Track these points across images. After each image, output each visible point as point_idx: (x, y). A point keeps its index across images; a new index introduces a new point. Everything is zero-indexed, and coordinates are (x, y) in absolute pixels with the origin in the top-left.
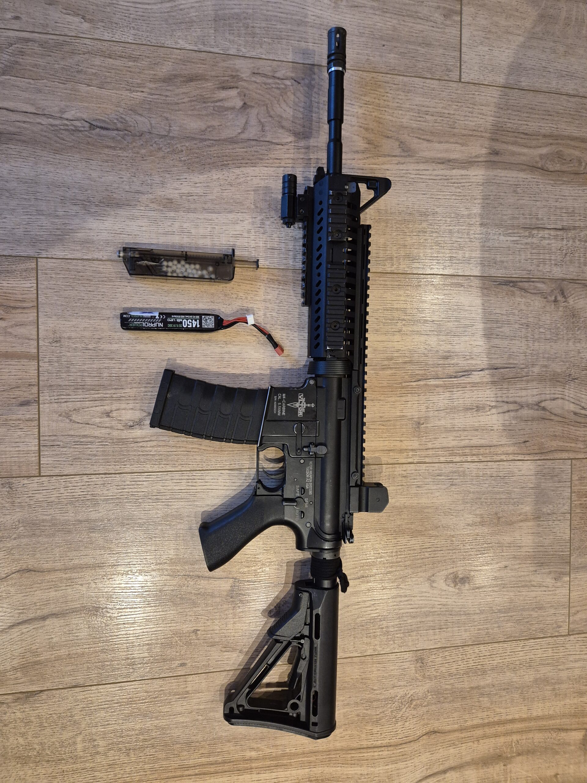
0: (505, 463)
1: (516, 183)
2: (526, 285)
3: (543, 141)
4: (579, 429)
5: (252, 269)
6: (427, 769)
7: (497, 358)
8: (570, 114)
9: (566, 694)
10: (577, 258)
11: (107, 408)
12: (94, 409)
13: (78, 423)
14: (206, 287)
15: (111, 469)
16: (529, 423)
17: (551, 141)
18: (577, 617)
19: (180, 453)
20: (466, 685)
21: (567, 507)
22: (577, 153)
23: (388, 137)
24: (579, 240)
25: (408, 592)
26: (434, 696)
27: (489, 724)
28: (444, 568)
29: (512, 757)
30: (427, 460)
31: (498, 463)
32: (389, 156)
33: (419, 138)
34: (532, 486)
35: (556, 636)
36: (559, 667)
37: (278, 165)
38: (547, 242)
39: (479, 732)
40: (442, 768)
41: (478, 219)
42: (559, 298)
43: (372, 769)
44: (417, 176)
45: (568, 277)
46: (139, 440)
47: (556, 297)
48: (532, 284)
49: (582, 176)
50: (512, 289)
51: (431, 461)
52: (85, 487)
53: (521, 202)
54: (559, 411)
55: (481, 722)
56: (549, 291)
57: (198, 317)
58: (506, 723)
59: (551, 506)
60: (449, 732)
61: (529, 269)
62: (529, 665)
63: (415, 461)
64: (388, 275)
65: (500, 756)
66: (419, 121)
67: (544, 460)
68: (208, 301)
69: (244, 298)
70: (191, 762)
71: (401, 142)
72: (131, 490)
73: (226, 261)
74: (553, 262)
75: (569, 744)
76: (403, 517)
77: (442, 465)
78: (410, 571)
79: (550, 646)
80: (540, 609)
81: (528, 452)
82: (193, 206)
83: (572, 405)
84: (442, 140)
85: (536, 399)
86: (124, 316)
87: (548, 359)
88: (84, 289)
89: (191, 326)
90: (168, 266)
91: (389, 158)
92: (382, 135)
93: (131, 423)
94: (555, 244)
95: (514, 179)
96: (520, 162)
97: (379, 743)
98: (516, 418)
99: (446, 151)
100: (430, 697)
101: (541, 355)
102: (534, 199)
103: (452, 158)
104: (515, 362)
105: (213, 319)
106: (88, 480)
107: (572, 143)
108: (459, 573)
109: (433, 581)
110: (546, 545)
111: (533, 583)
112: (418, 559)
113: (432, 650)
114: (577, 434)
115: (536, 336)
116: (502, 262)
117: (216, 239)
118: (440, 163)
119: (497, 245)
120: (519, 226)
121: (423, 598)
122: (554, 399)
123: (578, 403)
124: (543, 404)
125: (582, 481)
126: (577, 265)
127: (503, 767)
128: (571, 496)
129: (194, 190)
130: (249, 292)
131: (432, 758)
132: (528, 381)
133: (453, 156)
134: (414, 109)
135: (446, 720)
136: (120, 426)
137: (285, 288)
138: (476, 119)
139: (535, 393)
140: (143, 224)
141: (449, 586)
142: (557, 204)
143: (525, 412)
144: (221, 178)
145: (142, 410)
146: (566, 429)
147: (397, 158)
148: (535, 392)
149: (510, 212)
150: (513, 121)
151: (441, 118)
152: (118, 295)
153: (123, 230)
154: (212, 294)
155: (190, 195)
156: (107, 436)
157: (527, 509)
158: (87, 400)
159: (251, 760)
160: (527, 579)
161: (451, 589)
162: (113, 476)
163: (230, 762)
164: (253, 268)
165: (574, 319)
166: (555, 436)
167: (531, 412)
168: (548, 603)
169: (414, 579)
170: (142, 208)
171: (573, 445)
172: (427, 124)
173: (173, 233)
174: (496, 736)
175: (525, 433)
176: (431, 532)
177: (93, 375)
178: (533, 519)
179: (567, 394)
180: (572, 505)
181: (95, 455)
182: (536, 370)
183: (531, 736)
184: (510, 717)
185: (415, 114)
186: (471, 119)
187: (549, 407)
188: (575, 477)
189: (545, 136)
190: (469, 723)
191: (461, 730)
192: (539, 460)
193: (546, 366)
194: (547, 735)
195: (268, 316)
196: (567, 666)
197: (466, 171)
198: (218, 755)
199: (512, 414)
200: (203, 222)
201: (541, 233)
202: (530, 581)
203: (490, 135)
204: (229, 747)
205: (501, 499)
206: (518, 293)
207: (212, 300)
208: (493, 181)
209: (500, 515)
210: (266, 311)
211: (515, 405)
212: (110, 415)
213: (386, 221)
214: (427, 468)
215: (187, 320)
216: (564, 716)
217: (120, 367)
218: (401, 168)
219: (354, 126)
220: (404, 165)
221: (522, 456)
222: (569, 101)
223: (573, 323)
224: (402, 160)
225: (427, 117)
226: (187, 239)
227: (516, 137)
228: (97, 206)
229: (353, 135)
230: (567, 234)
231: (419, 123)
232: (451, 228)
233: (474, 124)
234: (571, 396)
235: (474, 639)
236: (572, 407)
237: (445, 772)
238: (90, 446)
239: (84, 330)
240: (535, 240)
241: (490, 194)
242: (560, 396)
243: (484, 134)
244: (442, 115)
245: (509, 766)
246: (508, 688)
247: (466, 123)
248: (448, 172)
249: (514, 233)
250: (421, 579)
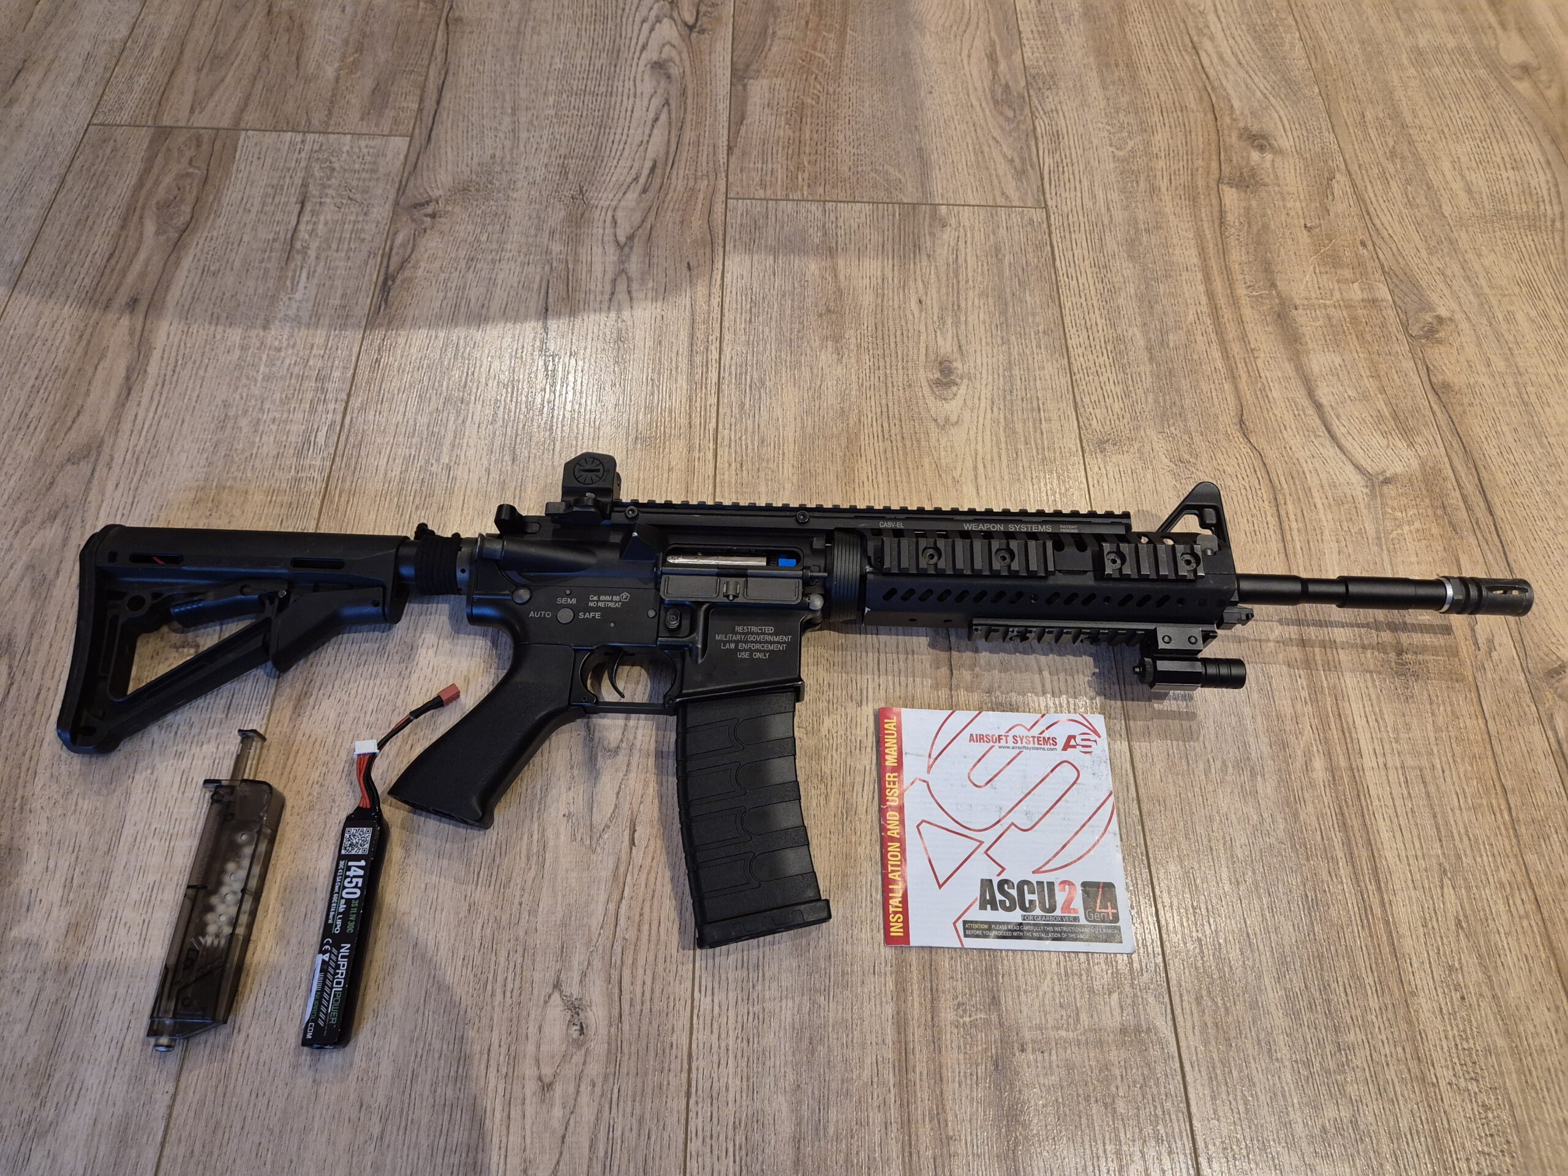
0: (727, 300)
1: (199, 272)
2: (395, 260)
3: (132, 228)
4: (672, 187)
5: (265, 751)
6: (1316, 436)
7: (527, 308)
8: (94, 188)
9: (1156, 213)
10: (361, 183)
11: (531, 1086)
12: (528, 1122)
13: (558, 1163)
14: (283, 853)
15: (676, 1081)
16: (655, 260)
17: (136, 218)
18: (1011, 191)
19: (655, 914)
20: (1146, 369)
21: (813, 207)
22: (168, 180)
23: (51, 484)
24: (329, 179)
25: (969, 464)
26: (1171, 421)
27: (1220, 332)
28: (921, 402)
29: (1279, 295)
30: (712, 426)
31: (726, 311)
32: (90, 482)
33: (70, 429)
34: (772, 258)
35: (1049, 227)
36: (1106, 222)
37: (51, 694)
38: (321, 226)
39: (1236, 348)
40: (1311, 411)
41: (253, 333)
42: (429, 210)
43: (1326, 532)
44: (144, 433)
45: (392, 195)
46: (616, 1012)
47: (426, 215)
48: (394, 252)
49: (211, 172)
50: (398, 282)
51: (714, 420)
52: (715, 1148)
53: (237, 264)
54: (637, 217)
55: (1215, 346)
56: (413, 226)
57: (342, 863)
58: (1216, 305)
59: (811, 231)
60: (1239, 398)
61: (366, 254)
62: (1102, 268)
64: (330, 487)
65: (1279, 316)
66: (36, 428)
67: (724, 241)
68: (316, 846)
69: (324, 769)
71: (69, 460)
72: (731, 1033)
73: (227, 798)
74: (361, 218)
75: (1248, 209)
76: (820, 470)
77: (724, 400)
78: (926, 461)
79: (1068, 236)
80: (998, 250)
81: (708, 263)
82: (95, 878)
83: (629, 196)
84: (83, 390)
85: (611, 249)
86: (309, 1036)
87: (539, 229)
88: (236, 1141)
89: (360, 881)
90: (217, 936)
91: (95, 482)
92: (44, 495)
93: (574, 1031)
94: (329, 214)
95: (192, 275)
96: (162, 263)
97: (1272, 521)
98: (643, 281)
99: (107, 383)
100: (1172, 429)
101: (531, 240)
102: (236, 245)
103: (123, 375)
104: (538, 279)
105: (353, 830)
106: (700, 1139)
107: (148, 185)
108: (930, 376)
109: (947, 420)
110: (881, 240)
111: (951, 260)
112: (904, 445)
113: (1081, 424)
114: (682, 190)
115: (495, 246)
116: (344, 295)
117: (182, 827)
118: (129, 394)
119: (310, 305)
120: (282, 268)
121: (980, 439)
122: (615, 222)
123: (625, 186)
124: (622, 239)
125: (768, 183)
126: (372, 184)
127: (1300, 311)
128: (793, 200)
129: (60, 877)
130: (313, 758)
131: (1294, 427)
132: (576, 261)
133: (121, 372)
134: (10, 436)
135: (1216, 403)
136: (578, 1058)
137: (318, 684)
138: (60, 335)
139: (600, 250)
140: (111, 992)
141: (955, 395)
142: (254, 210)
143: (634, 266)
144: (48, 814)
145: (546, 1002)
146: (671, 205)
147: (98, 469)
148: (597, 250)
149: (251, 283)
150: (82, 276)
151: (42, 391)
152: (264, 1057)
153: (114, 1042)
154: (303, 837)
155: (68, 885)
156: (598, 1090)
157: (813, 267)
158: (504, 1140)
159: (1332, 770)
160: (943, 269)
161: (962, 391)
162: (694, 1075)
163: (1343, 815)
164: (262, 748)
165: (472, 189)
166: (682, 222)
167: (634, 258)
168: (987, 237)
169: (943, 453)
170: (74, 994)
171: (701, 196)
172: (45, 416)
173: (146, 924)
174: (1241, 321)
175: (673, 267)
176: (852, 423)
177: (446, 1123)
178: (832, 258)
179: (608, 203)
180: (810, 198)
181: (641, 1121)
182: (556, 247)
183: (1237, 266)
184: (1204, 299)
185: (20, 436)
186: (57, 342)
187: (629, 231)
188: (761, 193)
189: (123, 227)
190: (1219, 364)
191: (1234, 378)
192: (724, 247)
193: (552, 233)
194: (1233, 242)
195: (373, 719)
196: (1103, 210)
197: (155, 352)
198: (1330, 839)
199: (635, 286)
200: (137, 855)
201: (303, 234)
202: (948, 265)
203: (96, 313)
204: (1308, 813)
205: (792, 307)
206: (407, 273)
207: (316, 838)
208: (186, 308)
209: (822, 309)
210: (361, 722)
211: (618, 282)
212: (547, 1080)
213: (221, 488)
214: (727, 426)
215: (345, 888)
216: (1196, 217)
217: (437, 1055)
218: (121, 461)
219: (11, 545)
220: (116, 456)
221: (715, 272)
222: (71, 189)
223: (478, 190)
224: (104, 458)
225: (31, 415)
226: (166, 892)
227: (113, 270)
229: (30, 547)
230: (314, 196)
231: (38, 430)
232: (260, 378)
233: (67, 337)
234: (611, 196)
235: (1057, 355)
236: (632, 196)
237: (1318, 406)
238: (618, 1133)
239: (334, 1144)
240: (314, 245)
241: (210, 313)
242: (610, 214)
243: (92, 321)
244: (35, 389)
245: (1298, 302)
246: (1147, 302)
247: (62, 349)
248: (150, 382)
249: (294, 277)
250: (943, 441)
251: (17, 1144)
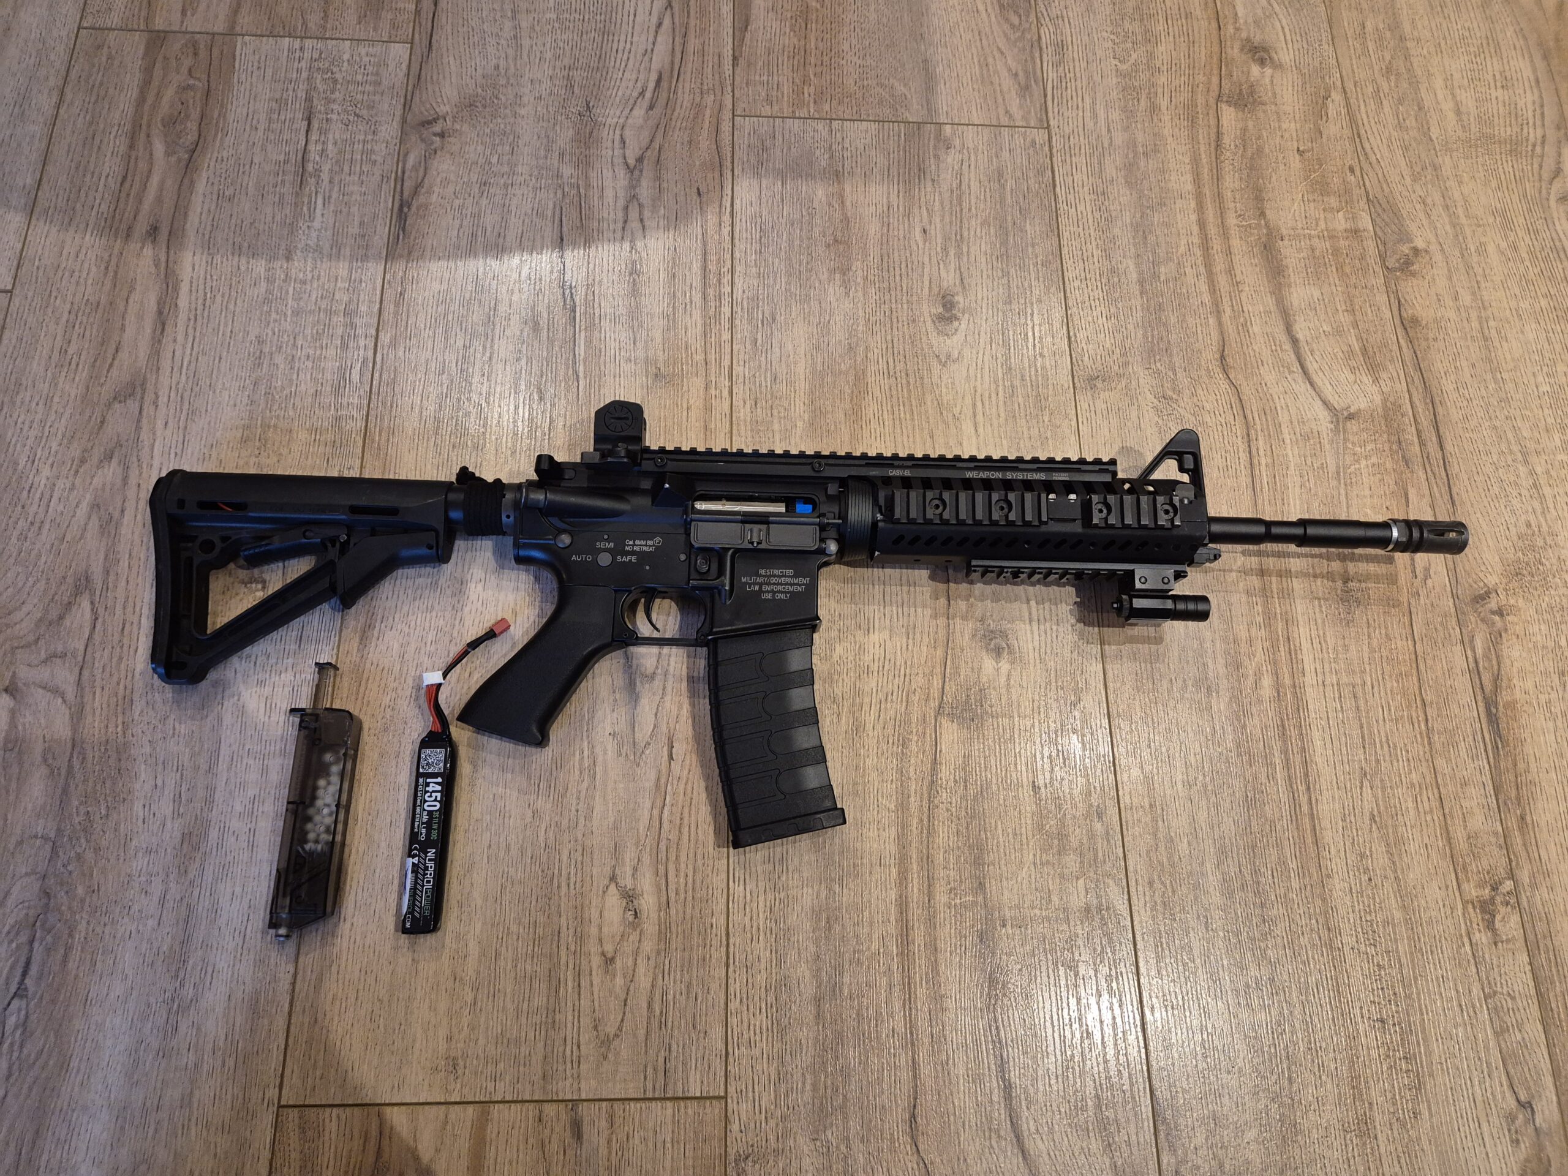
0: (737, 230)
1: (215, 197)
2: (408, 184)
3: (141, 150)
4: (679, 102)
5: (338, 679)
6: (1290, 372)
7: (543, 237)
8: (96, 102)
9: (1155, 135)
10: (366, 97)
11: (596, 961)
12: (596, 989)
13: (622, 1020)
14: (366, 769)
15: (717, 954)
16: (665, 185)
17: (143, 136)
18: (1015, 110)
19: (693, 818)
20: (1137, 302)
21: (820, 126)
22: (169, 93)
23: (102, 422)
24: (332, 92)
25: (968, 400)
26: (1158, 357)
27: (1209, 265)
28: (924, 339)
29: (1267, 225)
30: (726, 363)
31: (736, 241)
32: (139, 421)
33: (111, 365)
34: (780, 183)
35: (1051, 151)
36: (1106, 145)
37: (135, 626)
38: (330, 146)
39: (1222, 281)
40: (1287, 346)
41: (277, 264)
42: (437, 128)
43: (1292, 468)
44: (184, 370)
45: (399, 112)
46: (664, 899)
47: (435, 135)
48: (406, 175)
49: (213, 85)
50: (414, 209)
51: (728, 357)
52: (751, 1007)
53: (251, 190)
54: (645, 136)
55: (1203, 279)
56: (423, 146)
57: (421, 780)
58: (1206, 235)
59: (818, 153)
60: (1222, 333)
61: (379, 178)
62: (1100, 194)
63: (727, 384)
64: (371, 425)
65: (1265, 246)
66: (77, 365)
67: (733, 163)
68: (394, 763)
69: (394, 695)
70: (1284, 797)
71: (115, 398)
72: (761, 915)
73: (313, 725)
74: (370, 137)
75: (1245, 130)
76: (830, 408)
77: (738, 336)
78: (929, 398)
79: (1068, 161)
80: (1000, 175)
81: (718, 188)
82: (201, 793)
83: (636, 112)
84: (118, 325)
85: (621, 172)
86: (408, 925)
87: (548, 150)
88: (352, 1009)
89: (439, 795)
90: (317, 842)
91: (144, 421)
92: (98, 434)
93: (630, 916)
94: (336, 132)
95: (208, 200)
96: (176, 187)
97: (1244, 456)
98: (654, 208)
99: (140, 317)
100: (1158, 365)
101: (541, 162)
102: (247, 167)
103: (155, 308)
104: (551, 206)
105: (428, 751)
106: (738, 1000)
107: (150, 100)
108: (933, 311)
109: (949, 356)
110: (886, 163)
111: (954, 186)
112: (908, 382)
113: (1074, 360)
114: (689, 105)
115: (506, 169)
116: (362, 224)
117: (272, 748)
118: (163, 330)
119: (329, 233)
120: (297, 193)
121: (979, 376)
122: (623, 141)
123: (632, 101)
124: (631, 162)
125: (775, 99)
126: (377, 98)
127: (1286, 242)
128: (800, 118)
129: (169, 793)
130: (383, 685)
131: (1270, 362)
132: (588, 186)
133: (152, 305)
134: (53, 374)
135: (1200, 338)
136: (634, 937)
137: (379, 617)
138: (86, 265)
139: (610, 174)
140: (229, 890)
141: (956, 330)
142: (261, 128)
143: (645, 191)
144: (149, 737)
145: (604, 892)
146: (679, 123)
147: (145, 407)
148: (608, 174)
149: (269, 210)
150: (98, 201)
151: (77, 327)
152: (368, 941)
153: (237, 932)
154: (381, 755)
155: (177, 799)
156: (652, 962)
157: (820, 192)
158: (577, 1003)
159: (1278, 686)
160: (946, 196)
161: (963, 326)
162: (731, 950)
163: (1283, 726)
164: (335, 676)
165: (478, 104)
166: (690, 142)
167: (644, 183)
168: (990, 160)
169: (944, 390)
170: (196, 893)
171: (708, 112)
172: (84, 353)
173: (252, 832)
174: (1229, 252)
175: (683, 193)
176: (859, 359)
177: (527, 991)
178: (839, 183)
179: (616, 120)
180: (817, 116)
181: (689, 985)
182: (567, 171)
183: (1229, 194)
184: (1195, 229)
185: (63, 374)
186: (84, 275)
187: (638, 153)
188: (767, 110)
189: (131, 147)
190: (1206, 298)
191: (1218, 312)
192: (733, 170)
193: (562, 155)
194: (1227, 167)
195: (433, 649)
196: (1104, 132)
197: (183, 285)
198: (1271, 748)
199: (647, 214)
200: (236, 773)
201: (314, 156)
202: (952, 191)
203: (119, 241)
204: (1254, 725)
205: (801, 236)
206: (422, 199)
207: (393, 756)
208: (207, 237)
209: (829, 239)
210: (423, 652)
211: (630, 208)
212: (609, 956)
213: (265, 426)
214: (742, 363)
215: (426, 801)
216: (1193, 139)
217: (515, 937)
218: (166, 399)
219: (73, 484)
220: (160, 393)
221: (724, 199)
222: (72, 103)
223: (485, 107)
224: (149, 397)
225: (71, 351)
226: (266, 804)
227: (128, 195)
228: (182, 985)
229: (92, 487)
230: (320, 112)
231: (81, 366)
232: (289, 313)
233: (94, 269)
234: (618, 113)
235: (1054, 288)
236: (639, 112)
237: (1295, 342)
238: (670, 997)
239: (435, 1010)
240: (326, 168)
241: (231, 241)
242: (618, 132)
243: (116, 251)
244: (70, 325)
245: (1284, 232)
246: (1142, 231)
247: (90, 282)
248: (182, 317)
249: (310, 203)
250: (944, 378)
251: (165, 1016)
